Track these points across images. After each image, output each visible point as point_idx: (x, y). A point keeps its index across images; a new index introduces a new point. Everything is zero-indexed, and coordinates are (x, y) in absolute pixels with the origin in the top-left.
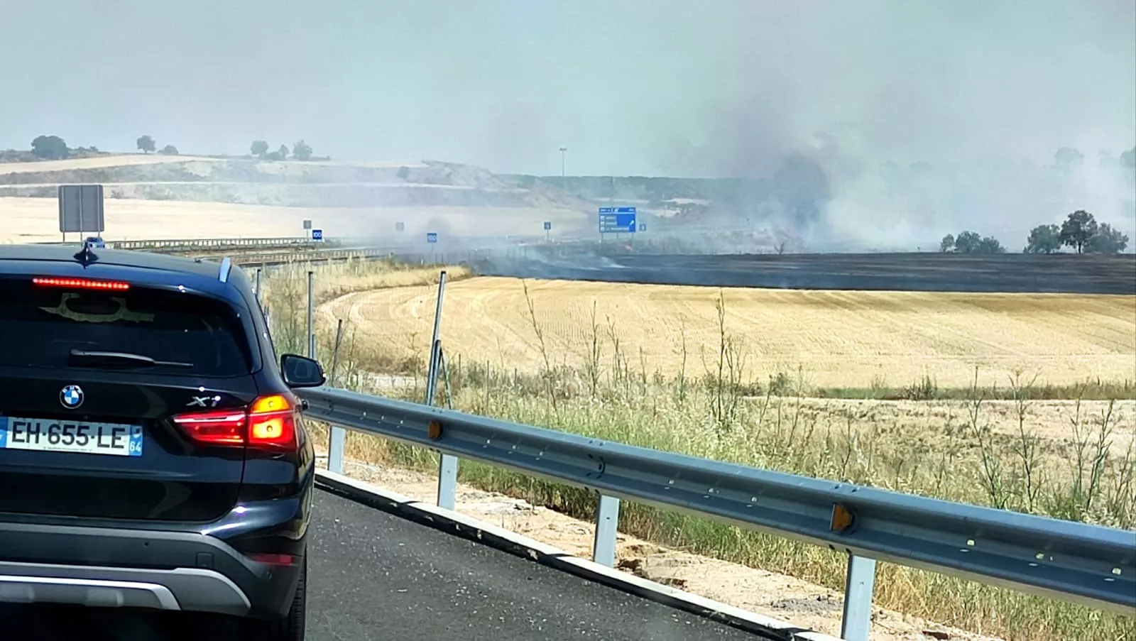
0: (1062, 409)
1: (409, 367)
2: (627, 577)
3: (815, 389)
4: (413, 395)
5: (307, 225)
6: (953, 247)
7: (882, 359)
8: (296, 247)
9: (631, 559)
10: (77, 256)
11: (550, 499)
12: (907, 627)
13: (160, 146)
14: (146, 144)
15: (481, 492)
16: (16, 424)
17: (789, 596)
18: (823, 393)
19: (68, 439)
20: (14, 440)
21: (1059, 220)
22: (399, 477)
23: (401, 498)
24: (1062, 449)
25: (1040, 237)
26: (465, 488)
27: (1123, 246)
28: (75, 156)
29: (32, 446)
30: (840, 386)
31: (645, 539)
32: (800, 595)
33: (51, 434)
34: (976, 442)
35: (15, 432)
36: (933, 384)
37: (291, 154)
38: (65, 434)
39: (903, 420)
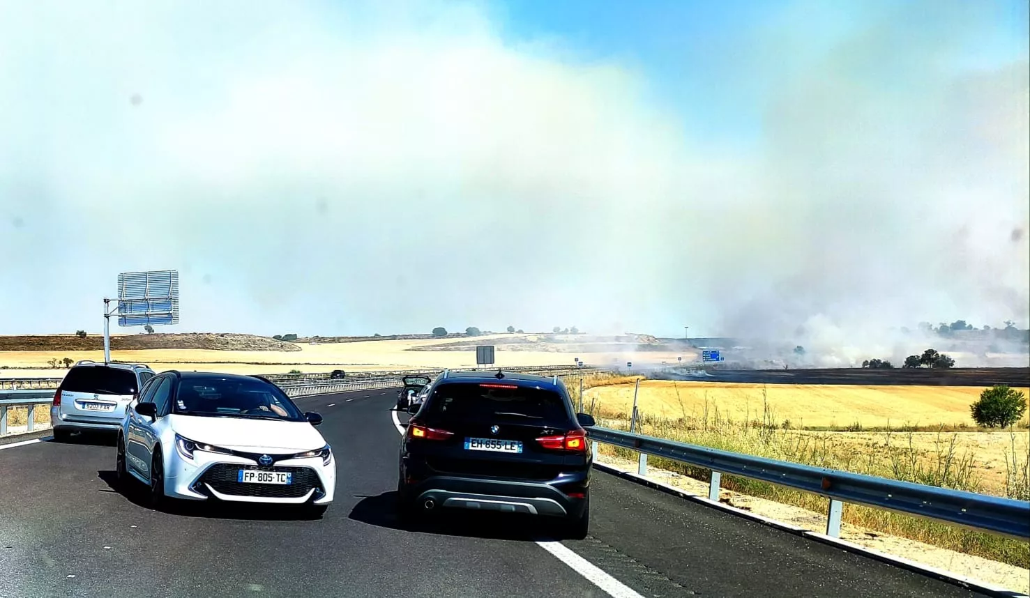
0: (923, 436)
1: (620, 416)
2: (724, 505)
3: (803, 426)
4: (623, 428)
5: (576, 360)
6: (868, 366)
7: (834, 414)
8: (572, 368)
9: (725, 498)
10: (496, 375)
11: (686, 472)
12: (856, 531)
13: (516, 330)
14: (511, 330)
15: (656, 469)
16: (473, 440)
17: (799, 516)
18: (807, 429)
19: (493, 446)
20: (472, 446)
21: (920, 353)
22: (620, 462)
23: (622, 471)
24: (923, 454)
25: (912, 361)
26: (649, 467)
27: (952, 365)
28: (483, 335)
29: (479, 449)
30: (815, 426)
31: (731, 489)
32: (805, 516)
33: (487, 444)
34: (881, 450)
35: (473, 443)
36: (860, 425)
37: (570, 332)
38: (492, 444)
39: (845, 440)
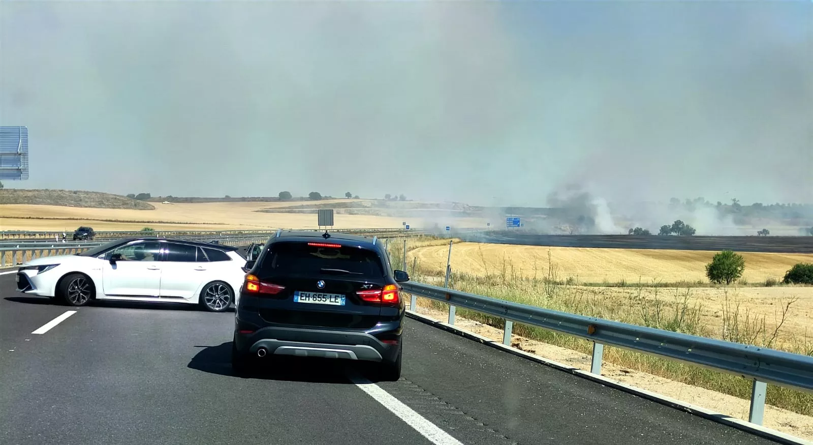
0: (671, 291)
1: (439, 274)
2: (515, 349)
3: (583, 283)
4: (440, 284)
5: (404, 224)
6: (633, 233)
7: (607, 273)
8: (400, 231)
9: (516, 343)
10: (323, 235)
11: (488, 321)
12: (614, 369)
13: (353, 196)
14: (348, 195)
15: (464, 319)
16: (301, 294)
17: (572, 357)
18: (585, 285)
19: (320, 299)
20: (301, 299)
21: (671, 223)
22: (435, 313)
23: (436, 321)
24: (671, 305)
25: (664, 229)
26: (459, 317)
27: (694, 233)
28: (324, 199)
29: (307, 301)
30: (592, 282)
31: (521, 336)
32: (576, 357)
33: (314, 297)
34: (640, 302)
35: (301, 296)
36: (625, 281)
37: (399, 199)
38: (318, 297)
39: (614, 294)
